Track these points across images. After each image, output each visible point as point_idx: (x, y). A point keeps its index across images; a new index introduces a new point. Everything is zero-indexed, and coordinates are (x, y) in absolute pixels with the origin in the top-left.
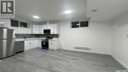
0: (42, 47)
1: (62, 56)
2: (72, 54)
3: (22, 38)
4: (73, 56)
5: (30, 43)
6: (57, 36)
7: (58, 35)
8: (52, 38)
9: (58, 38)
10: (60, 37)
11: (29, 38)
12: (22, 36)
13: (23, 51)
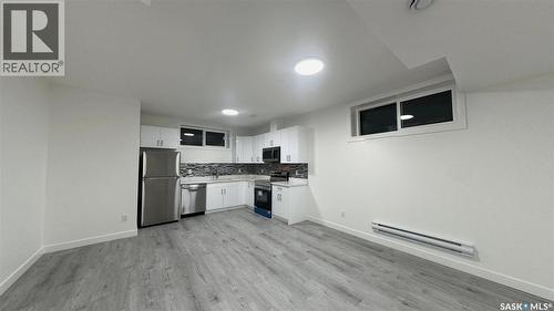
0: (255, 204)
1: (298, 254)
2: (354, 256)
3: (209, 174)
4: (348, 267)
5: (223, 192)
6: (301, 170)
7: (306, 165)
8: (286, 178)
9: (307, 178)
10: (313, 173)
11: (225, 174)
12: (207, 170)
13: (203, 213)
